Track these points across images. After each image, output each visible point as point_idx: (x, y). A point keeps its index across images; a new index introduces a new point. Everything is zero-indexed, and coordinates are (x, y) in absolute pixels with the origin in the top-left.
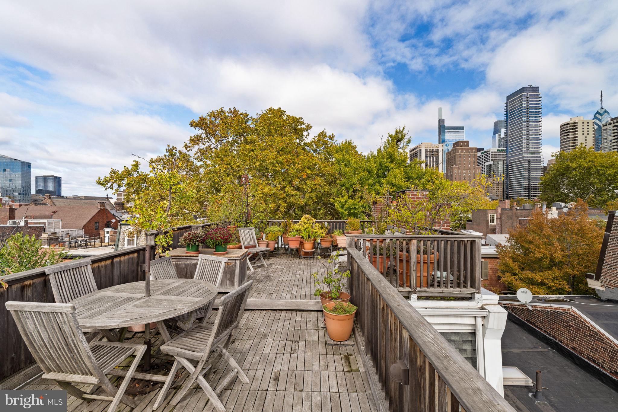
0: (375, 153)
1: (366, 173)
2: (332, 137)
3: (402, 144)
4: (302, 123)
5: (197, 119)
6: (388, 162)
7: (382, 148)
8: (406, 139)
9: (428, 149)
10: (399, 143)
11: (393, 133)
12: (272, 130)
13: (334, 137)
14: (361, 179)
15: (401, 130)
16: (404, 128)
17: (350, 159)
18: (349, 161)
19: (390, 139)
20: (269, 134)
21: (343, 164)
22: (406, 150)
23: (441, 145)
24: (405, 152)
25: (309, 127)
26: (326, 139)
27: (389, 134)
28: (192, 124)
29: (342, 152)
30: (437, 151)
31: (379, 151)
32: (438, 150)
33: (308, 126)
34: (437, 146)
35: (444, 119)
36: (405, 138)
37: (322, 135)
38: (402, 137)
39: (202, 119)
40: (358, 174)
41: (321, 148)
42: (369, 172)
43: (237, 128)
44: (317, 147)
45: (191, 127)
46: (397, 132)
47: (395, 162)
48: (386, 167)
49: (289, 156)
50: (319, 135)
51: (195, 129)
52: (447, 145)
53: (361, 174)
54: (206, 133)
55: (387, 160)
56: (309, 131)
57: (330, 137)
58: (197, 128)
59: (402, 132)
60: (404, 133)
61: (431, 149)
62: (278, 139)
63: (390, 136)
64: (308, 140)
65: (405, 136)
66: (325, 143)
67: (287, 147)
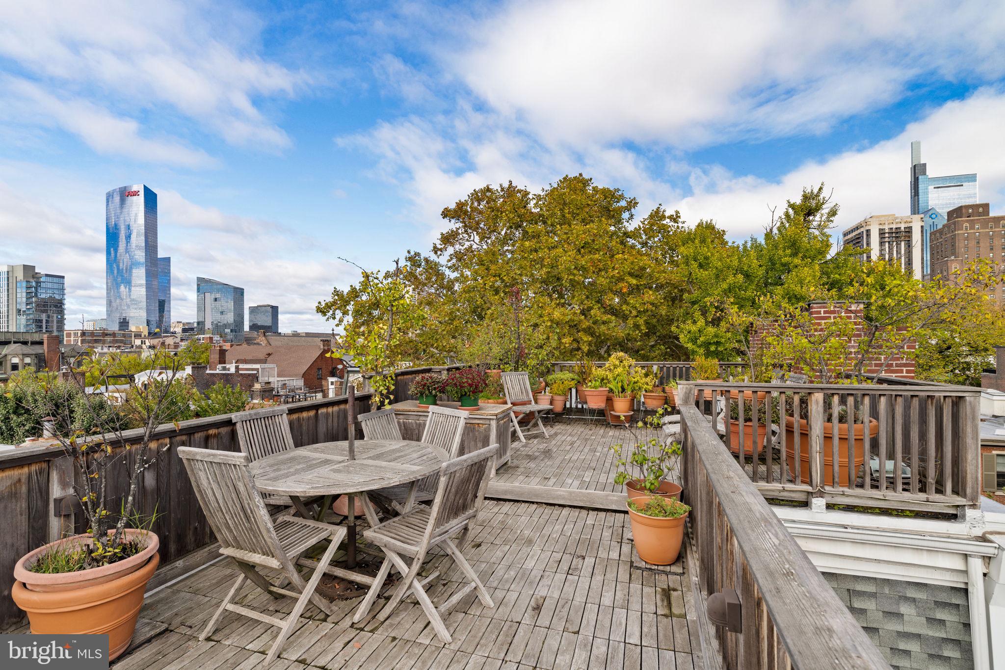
0: (761, 240)
1: (740, 277)
2: (675, 218)
3: (817, 219)
4: (622, 197)
5: (452, 206)
6: (786, 256)
7: (775, 231)
8: (825, 210)
9: (887, 228)
10: (811, 218)
11: (798, 200)
12: (567, 215)
13: (679, 217)
14: (729, 288)
15: (815, 191)
16: (821, 189)
17: (709, 254)
18: (706, 258)
19: (791, 211)
20: (564, 221)
21: (695, 265)
22: (825, 230)
23: (917, 217)
24: (823, 234)
25: (632, 204)
26: (664, 222)
27: (788, 202)
28: (446, 214)
29: (693, 242)
30: (909, 230)
31: (768, 235)
32: (911, 228)
33: (631, 202)
34: (909, 220)
35: (925, 165)
36: (824, 206)
37: (657, 216)
38: (817, 206)
39: (460, 205)
40: (724, 280)
41: (656, 239)
42: (747, 276)
43: (512, 216)
44: (649, 238)
45: (444, 218)
46: (806, 198)
47: (801, 255)
48: (784, 265)
49: (597, 256)
50: (651, 216)
51: (450, 221)
52: (933, 216)
53: (731, 279)
54: (465, 226)
55: (784, 251)
56: (633, 210)
57: (671, 217)
58: (453, 221)
59: (818, 195)
60: (821, 197)
61: (894, 226)
62: (578, 227)
63: (792, 206)
64: (631, 227)
65: (823, 203)
66: (664, 229)
67: (593, 241)
